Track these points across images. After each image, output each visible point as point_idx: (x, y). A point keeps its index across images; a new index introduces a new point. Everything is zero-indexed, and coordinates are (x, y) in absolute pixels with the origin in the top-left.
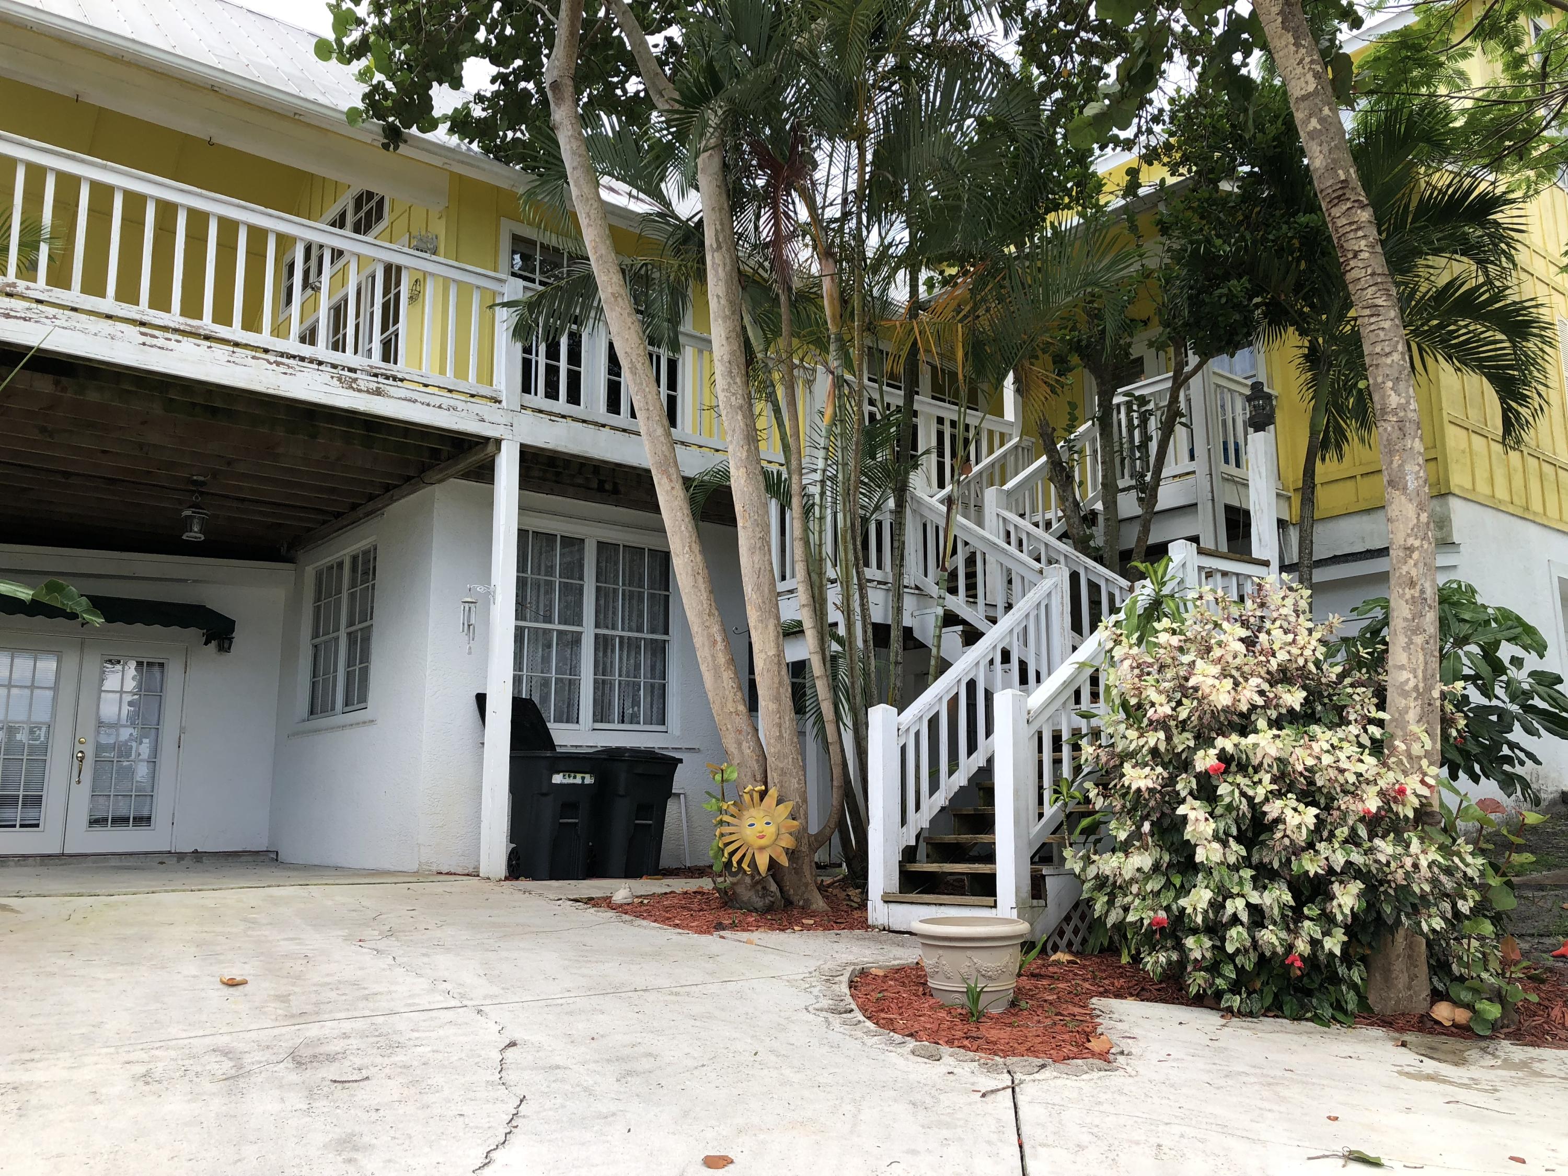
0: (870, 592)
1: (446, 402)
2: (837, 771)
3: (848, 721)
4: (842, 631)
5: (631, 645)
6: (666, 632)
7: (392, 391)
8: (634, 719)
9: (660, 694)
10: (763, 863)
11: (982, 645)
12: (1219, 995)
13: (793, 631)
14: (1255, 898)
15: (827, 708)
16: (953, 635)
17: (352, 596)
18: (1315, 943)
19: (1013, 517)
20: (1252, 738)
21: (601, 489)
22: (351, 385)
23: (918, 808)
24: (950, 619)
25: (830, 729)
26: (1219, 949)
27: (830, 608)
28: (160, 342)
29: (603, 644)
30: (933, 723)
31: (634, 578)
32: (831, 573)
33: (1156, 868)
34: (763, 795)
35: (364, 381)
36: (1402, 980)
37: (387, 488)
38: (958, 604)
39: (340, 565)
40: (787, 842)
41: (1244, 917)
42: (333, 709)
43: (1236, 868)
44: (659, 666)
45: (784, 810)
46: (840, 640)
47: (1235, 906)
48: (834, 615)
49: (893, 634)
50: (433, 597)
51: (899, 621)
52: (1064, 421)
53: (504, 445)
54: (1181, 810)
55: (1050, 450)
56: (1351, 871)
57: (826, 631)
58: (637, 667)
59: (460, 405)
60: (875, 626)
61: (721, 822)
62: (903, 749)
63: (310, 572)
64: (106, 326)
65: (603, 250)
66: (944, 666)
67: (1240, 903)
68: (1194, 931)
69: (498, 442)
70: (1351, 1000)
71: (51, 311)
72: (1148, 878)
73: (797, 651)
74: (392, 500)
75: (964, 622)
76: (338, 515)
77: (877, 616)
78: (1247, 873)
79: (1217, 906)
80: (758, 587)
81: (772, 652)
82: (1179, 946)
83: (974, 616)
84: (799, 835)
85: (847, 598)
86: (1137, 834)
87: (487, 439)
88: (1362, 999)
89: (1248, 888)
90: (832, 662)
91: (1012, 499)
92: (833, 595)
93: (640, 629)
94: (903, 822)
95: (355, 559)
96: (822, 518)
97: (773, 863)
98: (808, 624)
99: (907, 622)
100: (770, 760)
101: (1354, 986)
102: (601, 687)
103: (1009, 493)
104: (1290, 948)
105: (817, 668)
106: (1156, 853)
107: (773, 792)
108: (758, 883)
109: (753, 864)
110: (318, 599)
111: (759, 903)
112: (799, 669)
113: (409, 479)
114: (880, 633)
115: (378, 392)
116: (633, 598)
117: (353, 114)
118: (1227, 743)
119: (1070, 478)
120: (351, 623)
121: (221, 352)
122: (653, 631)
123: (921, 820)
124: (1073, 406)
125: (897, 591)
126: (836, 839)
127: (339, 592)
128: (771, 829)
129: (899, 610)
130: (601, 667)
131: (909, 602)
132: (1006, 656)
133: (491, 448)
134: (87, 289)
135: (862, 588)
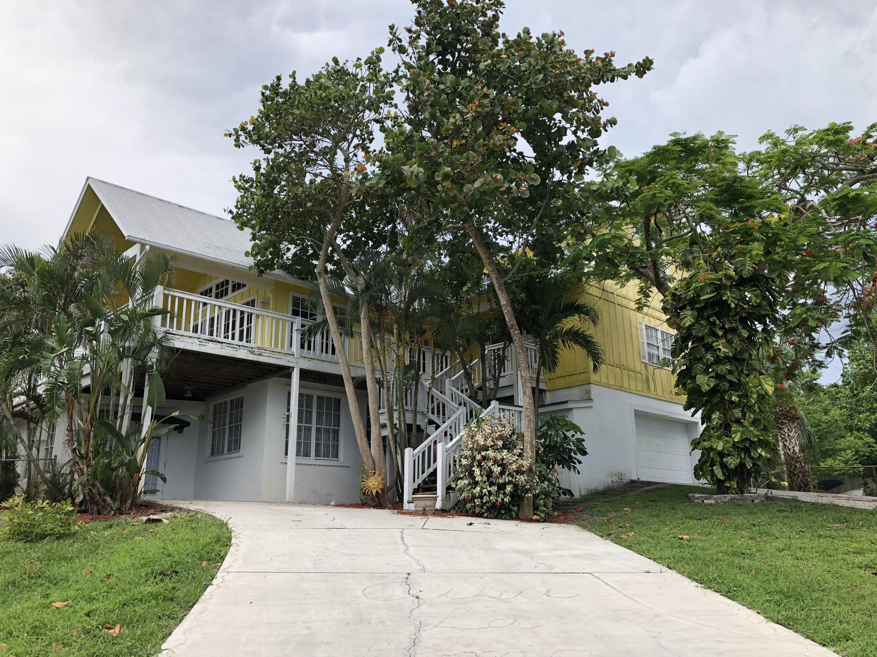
0: (407, 414)
1: (279, 357)
2: (395, 467)
3: (399, 452)
4: (398, 426)
5: (327, 431)
6: (339, 426)
7: (264, 354)
8: (328, 456)
9: (336, 447)
10: (374, 492)
11: (439, 430)
12: (483, 513)
13: (384, 426)
14: (489, 489)
15: (393, 449)
16: (432, 427)
17: (231, 415)
18: (503, 500)
19: (454, 389)
20: (488, 452)
21: (320, 379)
22: (253, 353)
23: (418, 478)
24: (431, 422)
25: (394, 455)
26: (482, 502)
27: (395, 419)
28: (204, 344)
29: (318, 430)
30: (424, 453)
31: (329, 408)
32: (395, 408)
33: (469, 484)
34: (375, 473)
35: (257, 351)
36: (527, 511)
37: (249, 379)
38: (434, 418)
39: (226, 403)
40: (381, 486)
41: (487, 493)
42: (223, 452)
43: (485, 482)
44: (336, 439)
45: (380, 478)
46: (397, 429)
47: (484, 491)
48: (396, 421)
49: (414, 427)
50: (267, 416)
51: (415, 423)
52: (469, 360)
53: (295, 369)
54: (473, 469)
55: (465, 369)
56: (510, 482)
57: (393, 426)
58: (329, 438)
59: (283, 357)
60: (408, 425)
61: (363, 481)
62: (414, 461)
63: (212, 405)
64: (190, 340)
65: (332, 319)
66: (428, 436)
67: (486, 490)
68: (477, 498)
69: (293, 368)
70: (514, 515)
71: (178, 337)
72: (468, 486)
73: (386, 432)
74: (251, 382)
75: (436, 423)
76: (227, 386)
77: (409, 421)
78: (487, 483)
79: (481, 491)
80: (374, 414)
81: (378, 433)
82: (474, 503)
83: (438, 421)
84: (385, 485)
85: (400, 417)
86: (465, 476)
87: (290, 367)
88: (517, 515)
89: (488, 487)
90: (395, 436)
91: (454, 383)
92: (396, 415)
93: (330, 425)
94: (414, 481)
95: (232, 401)
96: (393, 394)
97: (377, 492)
98: (388, 425)
99: (418, 423)
100: (377, 464)
101: (514, 511)
102: (317, 445)
103: (453, 381)
104: (497, 501)
105: (390, 438)
106: (469, 480)
107: (377, 472)
108: (373, 499)
109: (371, 492)
110: (215, 414)
111: (373, 504)
112: (384, 438)
113: (258, 377)
114: (409, 427)
115: (260, 355)
116: (329, 415)
117: (251, 267)
118: (483, 453)
119: (470, 378)
120: (230, 423)
121: (219, 345)
122: (334, 426)
123: (419, 481)
124: (472, 355)
125: (415, 413)
126: (395, 489)
127: (225, 412)
128: (377, 483)
129: (415, 420)
130: (318, 438)
131: (419, 417)
132: (446, 434)
133: (291, 370)
134: (186, 330)
135: (404, 414)
